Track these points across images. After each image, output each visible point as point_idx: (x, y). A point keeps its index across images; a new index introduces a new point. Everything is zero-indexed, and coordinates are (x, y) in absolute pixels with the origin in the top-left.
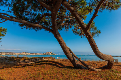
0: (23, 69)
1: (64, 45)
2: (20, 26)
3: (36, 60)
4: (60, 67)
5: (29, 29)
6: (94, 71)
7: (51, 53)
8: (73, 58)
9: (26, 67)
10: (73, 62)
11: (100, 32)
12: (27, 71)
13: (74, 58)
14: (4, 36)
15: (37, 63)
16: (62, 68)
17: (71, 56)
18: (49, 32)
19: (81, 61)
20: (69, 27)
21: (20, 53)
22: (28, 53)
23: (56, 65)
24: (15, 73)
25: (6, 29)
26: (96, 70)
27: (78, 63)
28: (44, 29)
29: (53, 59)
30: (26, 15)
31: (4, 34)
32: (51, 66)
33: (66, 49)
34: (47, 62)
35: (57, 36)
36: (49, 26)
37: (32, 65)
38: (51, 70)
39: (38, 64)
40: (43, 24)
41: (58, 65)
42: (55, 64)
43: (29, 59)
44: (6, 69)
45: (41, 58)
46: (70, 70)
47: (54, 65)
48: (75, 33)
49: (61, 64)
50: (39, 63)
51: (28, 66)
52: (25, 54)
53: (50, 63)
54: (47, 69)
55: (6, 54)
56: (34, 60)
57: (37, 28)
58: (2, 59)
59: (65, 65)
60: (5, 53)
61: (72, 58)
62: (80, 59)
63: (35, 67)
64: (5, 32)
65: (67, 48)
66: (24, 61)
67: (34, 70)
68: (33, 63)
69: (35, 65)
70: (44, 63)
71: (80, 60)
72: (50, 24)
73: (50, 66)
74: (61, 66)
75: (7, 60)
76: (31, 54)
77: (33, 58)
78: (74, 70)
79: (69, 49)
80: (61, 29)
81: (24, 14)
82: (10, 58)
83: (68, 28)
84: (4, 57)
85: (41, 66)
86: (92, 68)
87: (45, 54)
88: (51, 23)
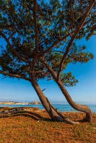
3: (17, 110)
6: (71, 124)
7: (38, 103)
10: (50, 113)
11: (77, 81)
15: (14, 114)
16: (38, 120)
17: (48, 106)
19: (58, 111)
21: (4, 102)
22: (13, 102)
26: (74, 123)
27: (55, 114)
30: (11, 66)
32: (26, 118)
34: (23, 113)
37: (8, 117)
39: (14, 116)
41: (34, 116)
43: (9, 110)
45: (22, 108)
46: (46, 122)
47: (30, 116)
50: (16, 115)
52: (10, 103)
54: (22, 121)
61: (49, 109)
62: (56, 109)
66: (3, 112)
69: (11, 116)
71: (56, 111)
77: (14, 108)
79: (47, 98)
81: (9, 65)
86: (69, 120)
87: (31, 103)
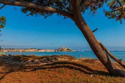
0: (34, 74)
1: (93, 39)
2: (23, 11)
3: (48, 59)
4: (86, 73)
5: (34, 15)
7: (67, 49)
8: (108, 59)
9: (36, 71)
10: (108, 65)
12: (39, 77)
13: (110, 58)
14: (3, 27)
15: (51, 64)
16: (90, 74)
17: (105, 55)
18: (65, 17)
20: (97, 7)
21: (25, 49)
22: (35, 49)
23: (79, 69)
24: (24, 79)
25: (5, 18)
27: (116, 66)
28: (56, 14)
29: (71, 58)
31: (3, 25)
32: (72, 71)
33: (96, 44)
34: (65, 65)
35: (80, 24)
36: (64, 8)
37: (45, 68)
38: (74, 76)
39: (53, 68)
40: (55, 6)
41: (82, 69)
42: (77, 67)
43: (39, 59)
44: (13, 73)
45: (55, 57)
46: (104, 77)
47: (76, 69)
48: (109, 16)
49: (86, 67)
50: (54, 66)
51: (39, 69)
52: (32, 50)
53: (70, 66)
54: (67, 75)
55: (8, 51)
56: (45, 60)
57: (47, 13)
58: (6, 58)
59: (93, 69)
60: (7, 49)
61: (106, 60)
62: (120, 60)
63: (49, 72)
64: (4, 22)
65: (97, 42)
66: (33, 61)
67: (49, 77)
68: (45, 65)
69: (49, 68)
70: (61, 65)
71: (120, 63)
72: (66, 5)
73: (70, 70)
74: (87, 71)
75: (11, 60)
76: (40, 51)
77: (44, 57)
78: (110, 78)
79: (101, 44)
80: (84, 12)
82: (14, 56)
83: (95, 8)
84: (7, 55)
85: (57, 69)
87: (58, 50)
88: (66, 2)
